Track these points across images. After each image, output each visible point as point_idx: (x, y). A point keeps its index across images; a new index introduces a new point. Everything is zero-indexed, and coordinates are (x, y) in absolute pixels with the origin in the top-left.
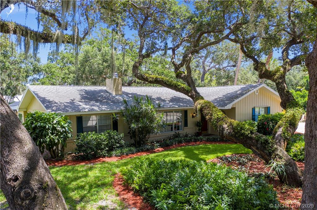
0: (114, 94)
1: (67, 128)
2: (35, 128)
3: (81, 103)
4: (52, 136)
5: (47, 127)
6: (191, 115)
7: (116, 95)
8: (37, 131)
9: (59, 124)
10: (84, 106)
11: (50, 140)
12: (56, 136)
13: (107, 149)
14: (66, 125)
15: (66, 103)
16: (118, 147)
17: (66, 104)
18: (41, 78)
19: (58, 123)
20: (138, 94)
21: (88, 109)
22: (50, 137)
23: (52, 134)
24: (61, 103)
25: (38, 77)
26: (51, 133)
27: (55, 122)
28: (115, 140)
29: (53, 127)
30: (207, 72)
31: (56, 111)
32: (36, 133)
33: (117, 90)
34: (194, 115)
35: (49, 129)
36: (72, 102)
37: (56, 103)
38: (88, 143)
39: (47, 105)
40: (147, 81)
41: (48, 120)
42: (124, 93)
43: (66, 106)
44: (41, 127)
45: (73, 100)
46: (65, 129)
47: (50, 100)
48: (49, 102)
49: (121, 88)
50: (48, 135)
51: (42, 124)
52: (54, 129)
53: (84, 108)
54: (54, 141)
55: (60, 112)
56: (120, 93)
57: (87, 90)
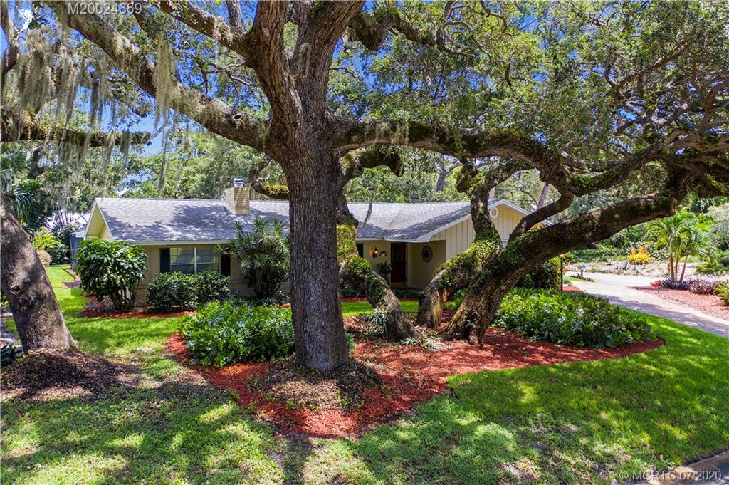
0: (234, 213)
1: (135, 264)
2: (89, 263)
3: (169, 228)
4: (112, 275)
5: (105, 261)
6: (371, 252)
7: (238, 215)
8: (92, 266)
9: (124, 258)
10: (174, 233)
11: (109, 279)
12: (119, 275)
13: (197, 298)
14: (136, 260)
15: (146, 227)
16: (216, 297)
17: (144, 228)
18: (143, 180)
19: (124, 256)
20: (278, 214)
21: (178, 237)
22: (109, 275)
23: (113, 271)
24: (138, 227)
25: (139, 180)
26: (111, 270)
27: (118, 254)
28: (213, 285)
29: (115, 261)
30: (447, 173)
31: (125, 238)
32: (91, 270)
33: (238, 207)
34: (376, 252)
35: (108, 264)
36: (156, 227)
37: (130, 227)
38: (166, 287)
39: (115, 230)
40: (267, 194)
41: (109, 252)
42: (253, 211)
43: (144, 232)
44: (98, 260)
45: (158, 223)
46: (133, 265)
47: (123, 222)
48: (121, 225)
49: (247, 204)
50: (106, 272)
51: (98, 256)
52: (116, 264)
53: (172, 236)
54: (115, 282)
55: (131, 240)
56: (245, 211)
57: (191, 207)
